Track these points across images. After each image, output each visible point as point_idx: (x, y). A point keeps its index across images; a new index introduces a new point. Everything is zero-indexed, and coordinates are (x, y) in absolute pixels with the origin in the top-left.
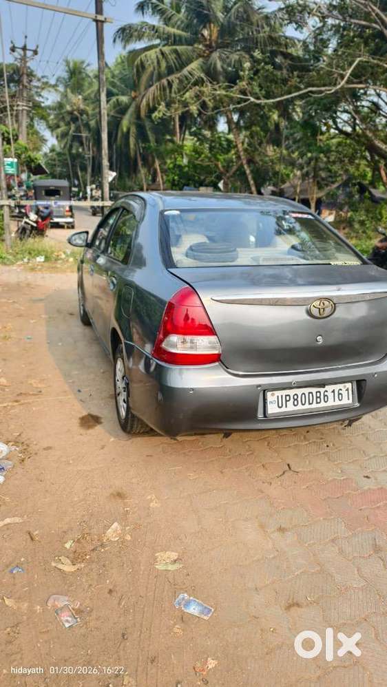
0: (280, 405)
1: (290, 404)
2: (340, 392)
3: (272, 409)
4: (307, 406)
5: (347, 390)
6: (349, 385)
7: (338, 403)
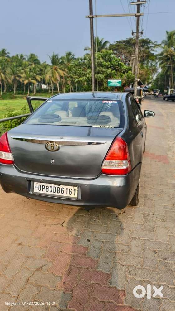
0: (40, 189)
1: (44, 190)
2: (71, 190)
3: (36, 190)
4: (52, 193)
5: (75, 190)
6: (76, 188)
7: (68, 195)
